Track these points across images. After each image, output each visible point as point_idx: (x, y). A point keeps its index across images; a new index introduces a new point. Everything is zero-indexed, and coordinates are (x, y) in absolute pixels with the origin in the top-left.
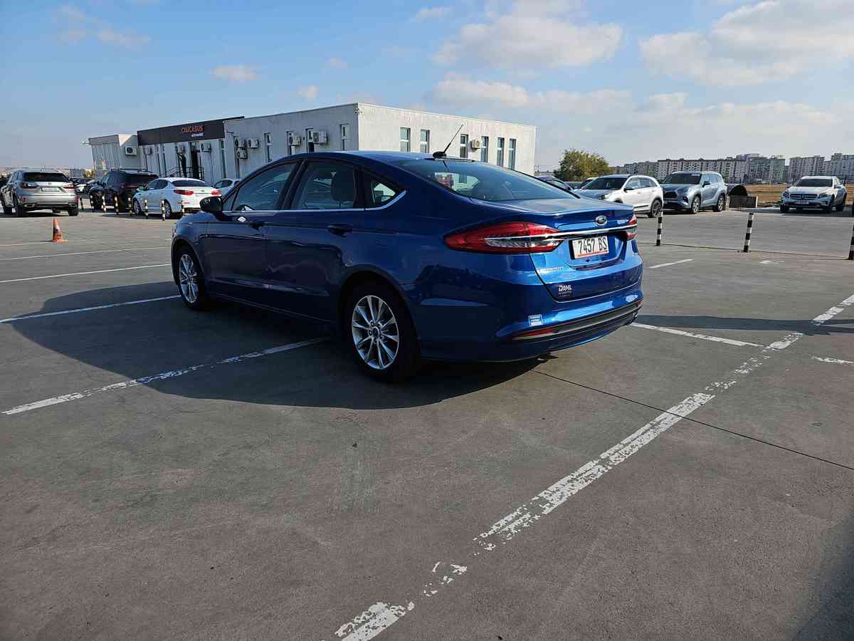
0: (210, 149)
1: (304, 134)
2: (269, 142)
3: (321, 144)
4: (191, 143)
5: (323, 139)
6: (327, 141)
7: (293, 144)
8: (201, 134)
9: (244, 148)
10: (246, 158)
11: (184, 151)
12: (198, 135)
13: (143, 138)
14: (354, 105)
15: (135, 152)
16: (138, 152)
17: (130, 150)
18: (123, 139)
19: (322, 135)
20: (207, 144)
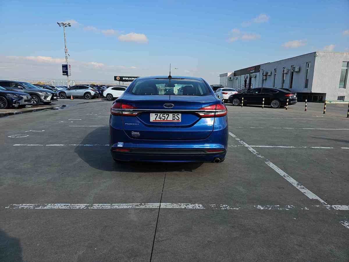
0: (256, 77)
1: (290, 68)
2: (276, 72)
3: (297, 72)
4: (250, 75)
5: (297, 69)
6: (299, 70)
7: (285, 73)
8: (254, 71)
9: (266, 76)
10: (266, 80)
11: (247, 78)
12: (252, 71)
13: (235, 74)
14: (314, 53)
15: (232, 79)
16: (233, 78)
17: (230, 78)
18: (229, 74)
19: (297, 68)
20: (255, 75)
